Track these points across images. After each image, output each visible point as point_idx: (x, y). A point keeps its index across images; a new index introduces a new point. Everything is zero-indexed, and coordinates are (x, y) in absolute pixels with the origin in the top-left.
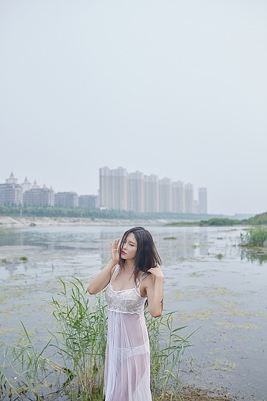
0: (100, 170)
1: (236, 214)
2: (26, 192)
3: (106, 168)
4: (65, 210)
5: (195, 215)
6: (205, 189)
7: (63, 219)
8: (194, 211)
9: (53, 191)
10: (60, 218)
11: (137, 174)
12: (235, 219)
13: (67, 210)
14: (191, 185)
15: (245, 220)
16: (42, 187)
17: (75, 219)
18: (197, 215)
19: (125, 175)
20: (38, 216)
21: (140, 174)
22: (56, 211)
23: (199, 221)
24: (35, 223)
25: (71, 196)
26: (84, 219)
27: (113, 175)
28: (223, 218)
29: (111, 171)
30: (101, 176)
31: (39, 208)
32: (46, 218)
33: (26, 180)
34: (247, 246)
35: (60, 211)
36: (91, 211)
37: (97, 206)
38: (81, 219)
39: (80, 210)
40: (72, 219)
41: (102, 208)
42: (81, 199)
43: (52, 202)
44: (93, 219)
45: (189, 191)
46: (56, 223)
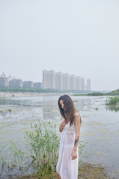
0: (43, 71)
1: (104, 91)
2: (10, 81)
3: (45, 70)
4: (27, 89)
5: (85, 91)
6: (90, 80)
7: (27, 93)
8: (85, 89)
9: (22, 81)
10: (25, 93)
11: (60, 73)
12: (103, 93)
13: (28, 89)
14: (84, 78)
15: (108, 93)
16: (17, 79)
17: (32, 93)
18: (86, 91)
19: (54, 73)
20: (15, 92)
21: (61, 73)
22: (23, 89)
23: (87, 94)
24: (14, 95)
25: (30, 83)
26: (36, 93)
27: (49, 73)
28: (98, 92)
29: (48, 72)
30: (43, 74)
31: (16, 88)
32: (19, 93)
33: (10, 75)
34: (109, 104)
35: (25, 90)
36: (39, 89)
37: (42, 87)
38: (35, 93)
39: (34, 89)
40: (30, 93)
41: (44, 88)
42: (35, 84)
43: (21, 86)
44: (40, 93)
45: (83, 81)
46: (23, 95)
